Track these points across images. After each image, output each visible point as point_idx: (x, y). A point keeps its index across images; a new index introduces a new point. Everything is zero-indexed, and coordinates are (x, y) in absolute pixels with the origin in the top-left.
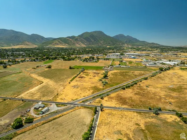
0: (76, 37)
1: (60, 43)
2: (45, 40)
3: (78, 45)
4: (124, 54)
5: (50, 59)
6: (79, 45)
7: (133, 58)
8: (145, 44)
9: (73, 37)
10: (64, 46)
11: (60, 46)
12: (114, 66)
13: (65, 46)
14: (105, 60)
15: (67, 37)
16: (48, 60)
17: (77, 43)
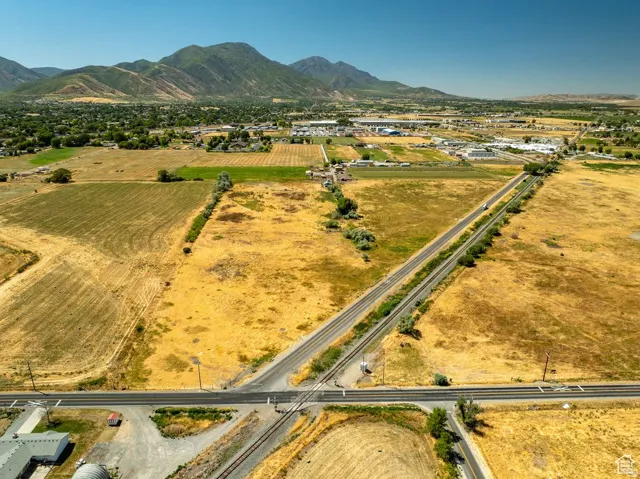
0: (154, 64)
1: (94, 88)
2: (27, 75)
3: (163, 95)
4: (351, 123)
5: (57, 145)
6: (168, 93)
7: (392, 133)
8: (399, 92)
9: (142, 66)
10: (109, 97)
11: (95, 100)
12: (348, 165)
13: (113, 98)
14: (293, 142)
15: (120, 65)
16: (50, 149)
17: (162, 89)
